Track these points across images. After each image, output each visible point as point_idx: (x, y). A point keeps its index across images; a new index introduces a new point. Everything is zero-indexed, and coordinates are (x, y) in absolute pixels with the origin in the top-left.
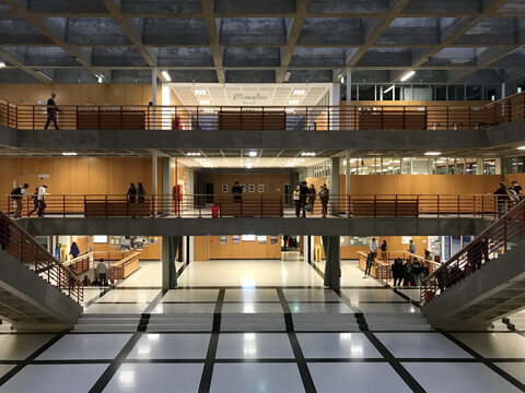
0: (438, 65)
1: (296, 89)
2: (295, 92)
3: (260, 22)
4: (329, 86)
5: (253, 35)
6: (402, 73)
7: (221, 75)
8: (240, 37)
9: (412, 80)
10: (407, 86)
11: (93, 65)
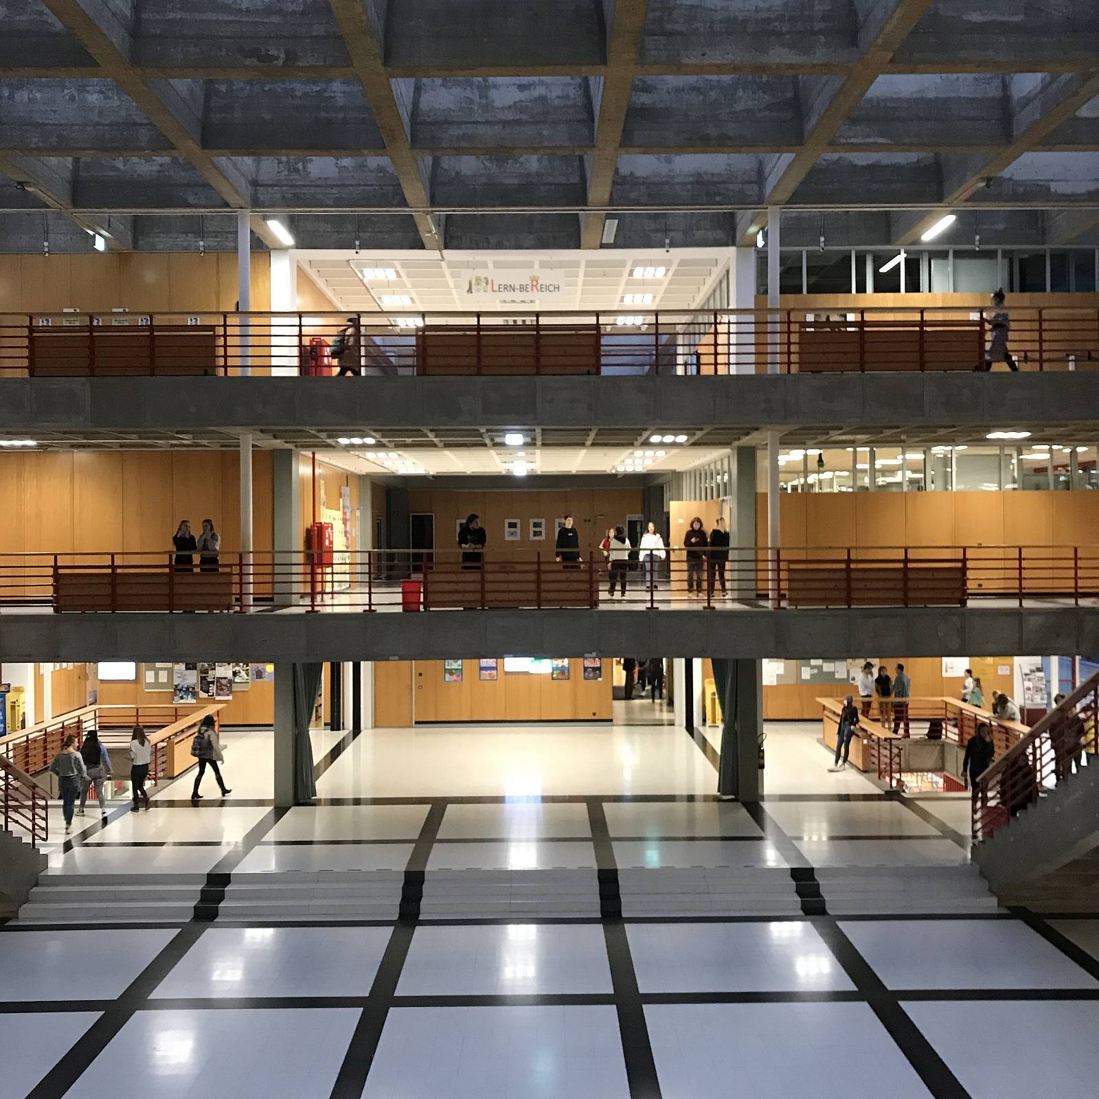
0: (1015, 197)
1: (637, 263)
2: (639, 273)
3: (521, 88)
4: (727, 254)
5: (505, 123)
6: (922, 219)
7: (429, 229)
8: (470, 130)
9: (950, 237)
10: (937, 253)
11: (76, 203)
